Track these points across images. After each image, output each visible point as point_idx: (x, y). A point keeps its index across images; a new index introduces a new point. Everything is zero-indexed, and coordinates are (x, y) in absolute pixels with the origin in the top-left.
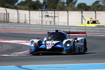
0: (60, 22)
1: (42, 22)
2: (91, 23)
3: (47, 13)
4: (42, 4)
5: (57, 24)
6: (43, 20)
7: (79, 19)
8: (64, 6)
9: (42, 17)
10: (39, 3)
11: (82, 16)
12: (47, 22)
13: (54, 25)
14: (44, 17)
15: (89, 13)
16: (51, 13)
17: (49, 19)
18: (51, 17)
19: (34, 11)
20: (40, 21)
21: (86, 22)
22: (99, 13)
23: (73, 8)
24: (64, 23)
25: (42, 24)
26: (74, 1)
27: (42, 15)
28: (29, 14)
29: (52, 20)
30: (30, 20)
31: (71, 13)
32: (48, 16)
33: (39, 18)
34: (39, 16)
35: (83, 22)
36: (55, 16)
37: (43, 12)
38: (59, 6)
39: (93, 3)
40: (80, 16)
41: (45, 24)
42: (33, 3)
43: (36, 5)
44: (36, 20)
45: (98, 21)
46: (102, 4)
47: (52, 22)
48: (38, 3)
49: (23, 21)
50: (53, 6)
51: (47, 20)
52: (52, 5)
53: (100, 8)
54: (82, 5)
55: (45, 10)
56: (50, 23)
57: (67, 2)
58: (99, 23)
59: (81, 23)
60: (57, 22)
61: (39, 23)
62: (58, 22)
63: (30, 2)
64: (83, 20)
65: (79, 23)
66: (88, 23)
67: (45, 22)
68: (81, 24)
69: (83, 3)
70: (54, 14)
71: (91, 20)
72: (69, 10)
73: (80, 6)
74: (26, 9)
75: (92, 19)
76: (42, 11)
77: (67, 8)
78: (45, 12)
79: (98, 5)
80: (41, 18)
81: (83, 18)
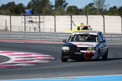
0: (45, 28)
1: (25, 29)
2: (82, 29)
3: (31, 18)
4: (26, 8)
5: (42, 30)
6: (26, 26)
7: (68, 25)
8: (51, 9)
9: (25, 23)
10: (23, 6)
11: (72, 21)
12: (31, 28)
13: (39, 32)
14: (28, 23)
15: (80, 17)
16: (36, 18)
17: (33, 25)
18: (35, 22)
19: (16, 15)
20: (22, 28)
21: (77, 28)
22: (91, 18)
23: (61, 12)
24: (51, 29)
25: (25, 31)
26: (64, 4)
27: (25, 21)
28: (10, 19)
29: (36, 26)
30: (11, 26)
31: (59, 18)
32: (31, 22)
33: (22, 24)
34: (22, 22)
35: (72, 27)
36: (40, 21)
37: (26, 17)
38: (45, 9)
39: (86, 6)
40: (69, 21)
41: (29, 31)
42: (15, 6)
43: (19, 9)
44: (18, 26)
45: (89, 26)
46: (96, 7)
47: (37, 29)
48: (21, 7)
49: (4, 28)
50: (38, 10)
51: (31, 26)
52: (37, 8)
53: (94, 12)
54: (73, 9)
55: (28, 15)
56: (35, 29)
57: (55, 4)
58: (92, 29)
59: (70, 29)
60: (42, 28)
61: (22, 30)
62: (44, 28)
63: (12, 5)
64: (72, 26)
65: (68, 29)
66: (79, 29)
67: (29, 28)
68: (70, 31)
69: (73, 6)
70: (39, 19)
71: (81, 26)
72: (57, 14)
73: (70, 9)
74: (7, 14)
75: (83, 24)
76: (25, 15)
77: (55, 11)
78: (28, 17)
79: (92, 7)
80: (23, 25)
81: (72, 24)
